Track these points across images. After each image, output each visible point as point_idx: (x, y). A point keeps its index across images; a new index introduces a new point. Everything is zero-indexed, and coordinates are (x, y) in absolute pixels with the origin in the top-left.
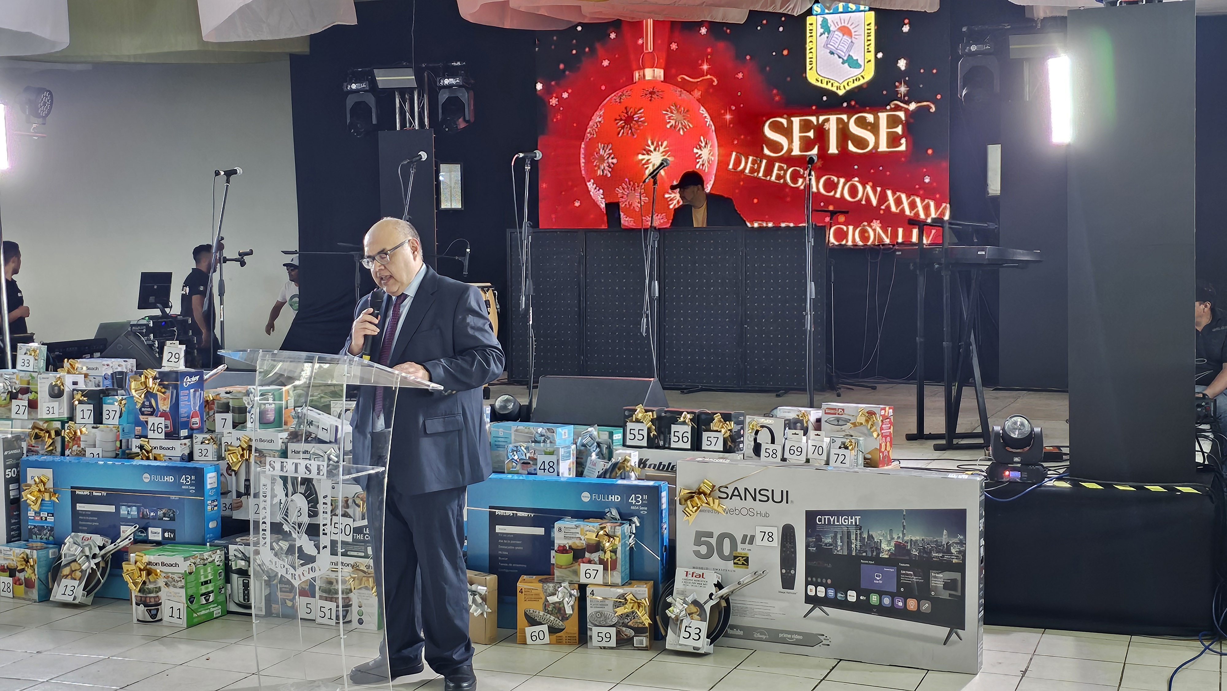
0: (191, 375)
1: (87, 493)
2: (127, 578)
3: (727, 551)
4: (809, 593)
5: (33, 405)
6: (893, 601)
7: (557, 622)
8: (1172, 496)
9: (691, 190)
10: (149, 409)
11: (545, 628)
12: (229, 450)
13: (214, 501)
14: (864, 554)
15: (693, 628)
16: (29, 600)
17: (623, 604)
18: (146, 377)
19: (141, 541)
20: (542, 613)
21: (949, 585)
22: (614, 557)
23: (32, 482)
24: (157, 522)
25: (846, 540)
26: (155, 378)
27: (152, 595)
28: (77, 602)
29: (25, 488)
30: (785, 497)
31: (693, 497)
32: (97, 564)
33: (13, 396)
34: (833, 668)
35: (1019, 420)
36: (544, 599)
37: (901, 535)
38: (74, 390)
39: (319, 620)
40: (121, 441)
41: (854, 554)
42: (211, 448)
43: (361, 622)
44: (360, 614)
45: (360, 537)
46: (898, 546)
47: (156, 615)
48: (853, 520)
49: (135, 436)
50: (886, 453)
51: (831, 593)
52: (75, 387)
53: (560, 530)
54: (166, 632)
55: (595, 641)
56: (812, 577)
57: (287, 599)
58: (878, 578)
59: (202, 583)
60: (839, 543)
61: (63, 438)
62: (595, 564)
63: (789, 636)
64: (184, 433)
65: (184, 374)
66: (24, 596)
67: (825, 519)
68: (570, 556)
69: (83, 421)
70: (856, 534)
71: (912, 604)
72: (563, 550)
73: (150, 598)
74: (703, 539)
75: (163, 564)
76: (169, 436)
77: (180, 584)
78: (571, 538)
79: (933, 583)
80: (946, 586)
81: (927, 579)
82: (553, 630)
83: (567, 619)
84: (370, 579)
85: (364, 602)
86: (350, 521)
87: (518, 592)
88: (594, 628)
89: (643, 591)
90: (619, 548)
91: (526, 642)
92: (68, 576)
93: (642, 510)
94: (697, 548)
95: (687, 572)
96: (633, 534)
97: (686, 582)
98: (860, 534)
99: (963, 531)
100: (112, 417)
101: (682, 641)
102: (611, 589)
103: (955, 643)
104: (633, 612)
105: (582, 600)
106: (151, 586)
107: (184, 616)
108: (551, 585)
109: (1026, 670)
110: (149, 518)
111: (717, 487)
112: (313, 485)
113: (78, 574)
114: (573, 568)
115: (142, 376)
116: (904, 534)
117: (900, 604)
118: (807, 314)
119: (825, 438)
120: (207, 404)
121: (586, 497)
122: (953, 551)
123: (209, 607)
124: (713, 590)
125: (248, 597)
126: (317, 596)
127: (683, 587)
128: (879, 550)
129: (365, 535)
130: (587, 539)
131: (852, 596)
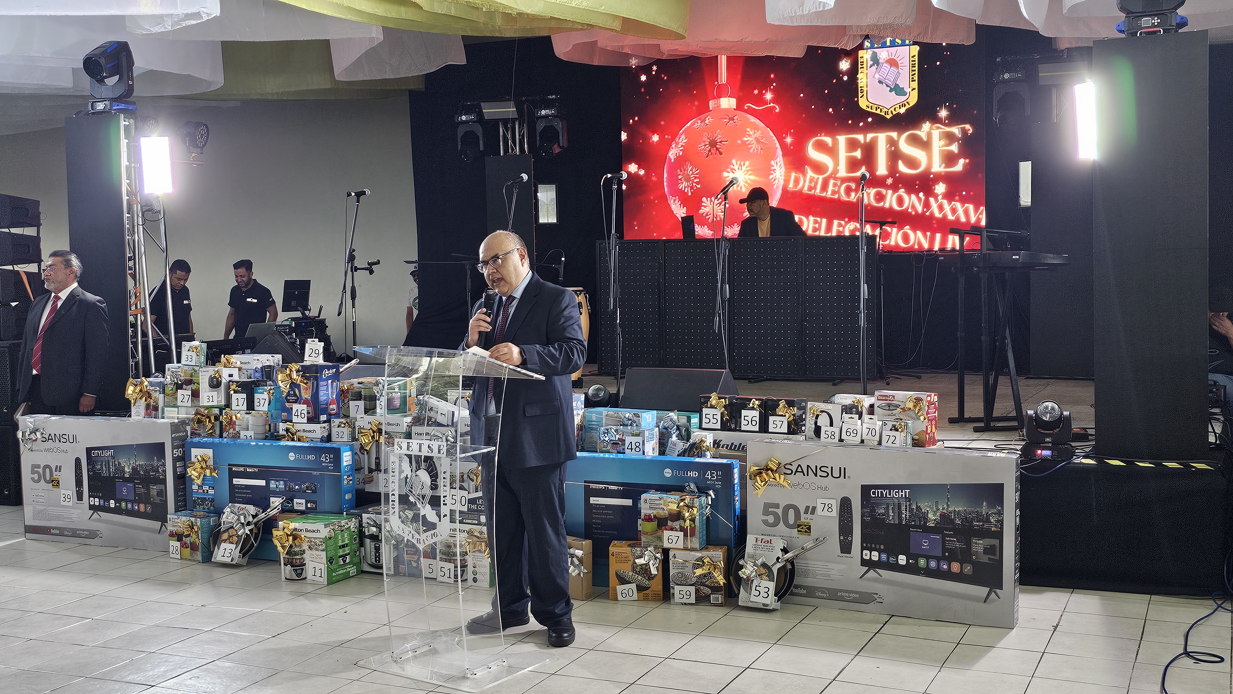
0: (329, 368)
1: (242, 469)
2: (276, 542)
3: (791, 520)
4: (865, 557)
5: (195, 394)
6: (938, 565)
7: (644, 581)
8: (1187, 472)
9: (757, 205)
10: (294, 398)
11: (633, 586)
12: (362, 433)
13: (348, 476)
14: (913, 523)
15: (763, 587)
16: (194, 561)
17: (701, 566)
18: (291, 370)
19: (287, 511)
20: (630, 574)
21: (989, 550)
22: (693, 525)
23: (196, 460)
24: (300, 494)
25: (897, 510)
26: (298, 371)
27: (298, 557)
28: (234, 562)
29: (189, 465)
30: (843, 472)
31: (761, 473)
32: (251, 531)
33: (179, 387)
34: (886, 622)
35: (1050, 404)
36: (632, 560)
37: (945, 506)
38: (230, 381)
39: (440, 579)
40: (270, 425)
41: (904, 523)
42: (346, 431)
43: (475, 580)
44: (475, 573)
45: (474, 507)
46: (942, 516)
47: (301, 574)
48: (903, 493)
49: (282, 420)
50: (931, 435)
51: (884, 557)
52: (231, 378)
53: (646, 501)
54: (310, 589)
55: (677, 598)
56: (867, 543)
57: (413, 561)
58: (926, 544)
59: (340, 546)
60: (891, 514)
61: (221, 423)
62: (677, 531)
63: (847, 595)
64: (323, 418)
65: (323, 367)
66: (190, 558)
67: (878, 492)
68: (655, 523)
69: (238, 408)
70: (906, 506)
71: (956, 567)
72: (648, 519)
73: (296, 559)
74: (770, 510)
75: (307, 530)
76: (310, 420)
77: (321, 548)
78: (655, 509)
79: (974, 548)
80: (986, 551)
81: (969, 544)
82: (640, 588)
83: (653, 578)
84: (483, 544)
85: (478, 563)
86: (465, 493)
87: (610, 555)
88: (676, 587)
89: (718, 555)
90: (697, 517)
91: (617, 598)
92: (226, 540)
93: (717, 485)
94: (765, 518)
95: (757, 538)
96: (709, 505)
97: (756, 547)
98: (910, 505)
99: (1001, 502)
100: (262, 405)
101: (753, 599)
102: (691, 553)
103: (993, 601)
104: (710, 573)
105: (665, 563)
106: (297, 549)
107: (325, 575)
108: (638, 549)
109: (1057, 625)
110: (294, 491)
111: (783, 464)
112: (434, 462)
113: (235, 539)
114: (658, 534)
115: (288, 369)
116: (948, 506)
117: (945, 567)
118: (860, 312)
119: (878, 422)
120: (342, 393)
121: (668, 473)
122: (992, 520)
123: (346, 567)
124: (780, 554)
125: (379, 559)
126: (438, 558)
127: (754, 551)
128: (925, 518)
129: (478, 505)
130: (669, 509)
131: (902, 560)
